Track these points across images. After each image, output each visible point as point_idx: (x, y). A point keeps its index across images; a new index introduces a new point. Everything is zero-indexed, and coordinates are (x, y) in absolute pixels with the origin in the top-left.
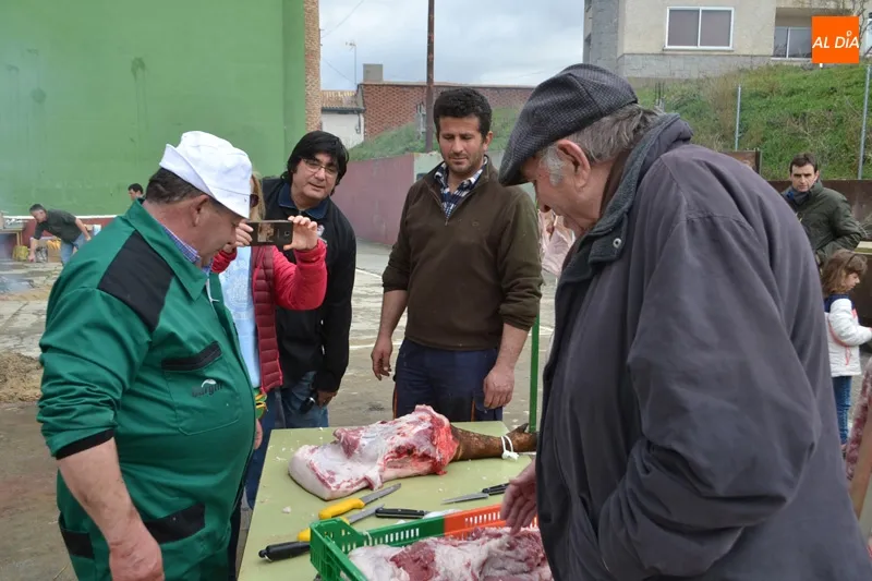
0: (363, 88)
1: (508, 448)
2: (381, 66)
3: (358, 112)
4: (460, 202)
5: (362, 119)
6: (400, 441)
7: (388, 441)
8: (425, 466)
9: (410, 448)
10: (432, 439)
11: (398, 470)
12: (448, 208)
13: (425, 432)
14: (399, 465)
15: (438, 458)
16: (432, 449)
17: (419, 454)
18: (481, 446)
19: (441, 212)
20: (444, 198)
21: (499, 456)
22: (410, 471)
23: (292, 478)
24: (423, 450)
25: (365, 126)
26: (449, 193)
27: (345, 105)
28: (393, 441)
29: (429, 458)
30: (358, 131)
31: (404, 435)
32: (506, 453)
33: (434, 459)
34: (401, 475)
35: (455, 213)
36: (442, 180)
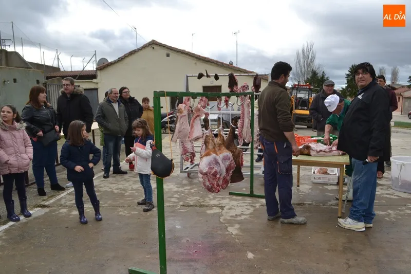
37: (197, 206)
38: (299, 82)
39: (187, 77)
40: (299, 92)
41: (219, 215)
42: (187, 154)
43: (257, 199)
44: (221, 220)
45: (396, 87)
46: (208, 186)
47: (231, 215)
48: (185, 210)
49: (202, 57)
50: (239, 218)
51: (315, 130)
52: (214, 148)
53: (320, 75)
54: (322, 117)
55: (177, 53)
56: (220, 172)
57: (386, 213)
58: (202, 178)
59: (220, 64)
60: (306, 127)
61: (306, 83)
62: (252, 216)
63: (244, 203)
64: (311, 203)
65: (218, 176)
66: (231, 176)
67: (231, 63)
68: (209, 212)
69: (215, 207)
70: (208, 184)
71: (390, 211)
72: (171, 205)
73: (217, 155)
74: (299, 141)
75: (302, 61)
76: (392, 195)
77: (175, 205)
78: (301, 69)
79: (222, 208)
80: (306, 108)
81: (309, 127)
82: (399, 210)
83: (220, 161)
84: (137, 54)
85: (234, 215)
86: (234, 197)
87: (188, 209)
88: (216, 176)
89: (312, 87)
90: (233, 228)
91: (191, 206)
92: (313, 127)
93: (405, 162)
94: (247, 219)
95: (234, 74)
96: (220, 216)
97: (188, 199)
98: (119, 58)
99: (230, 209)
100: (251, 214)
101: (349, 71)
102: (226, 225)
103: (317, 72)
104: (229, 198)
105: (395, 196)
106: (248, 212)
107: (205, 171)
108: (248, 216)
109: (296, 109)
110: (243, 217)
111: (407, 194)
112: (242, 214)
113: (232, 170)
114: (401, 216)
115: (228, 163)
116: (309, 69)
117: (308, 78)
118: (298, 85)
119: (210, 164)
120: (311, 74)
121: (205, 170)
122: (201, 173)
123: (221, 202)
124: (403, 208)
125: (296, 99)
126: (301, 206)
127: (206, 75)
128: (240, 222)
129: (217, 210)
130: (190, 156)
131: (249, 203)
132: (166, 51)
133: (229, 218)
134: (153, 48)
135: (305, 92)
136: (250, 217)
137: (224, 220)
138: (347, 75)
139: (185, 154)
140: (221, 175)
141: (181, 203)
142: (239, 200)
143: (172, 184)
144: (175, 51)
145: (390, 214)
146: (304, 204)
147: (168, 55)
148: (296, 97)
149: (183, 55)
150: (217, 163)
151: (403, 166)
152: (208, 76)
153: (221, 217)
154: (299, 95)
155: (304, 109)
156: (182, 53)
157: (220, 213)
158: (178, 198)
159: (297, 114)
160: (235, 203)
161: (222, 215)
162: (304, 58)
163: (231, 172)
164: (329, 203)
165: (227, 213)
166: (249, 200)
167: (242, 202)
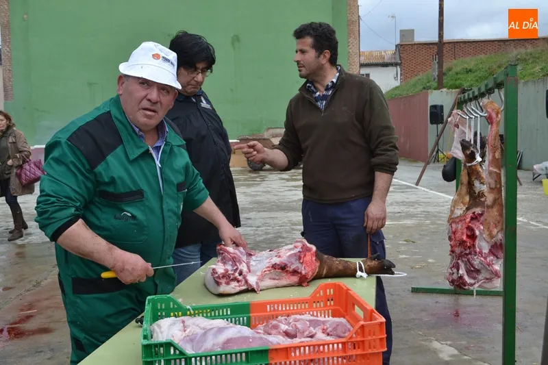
0: (400, 47)
1: (361, 270)
2: (413, 30)
3: (396, 65)
4: (329, 98)
5: (399, 69)
6: (276, 260)
7: (268, 261)
8: (295, 279)
9: (283, 265)
10: (300, 258)
11: (276, 281)
12: (322, 104)
13: (295, 254)
14: (277, 278)
15: (303, 272)
16: (300, 265)
17: (291, 270)
18: (340, 267)
19: (318, 108)
20: (317, 99)
21: (353, 275)
22: (284, 282)
23: (207, 289)
24: (293, 267)
25: (401, 74)
26: (319, 95)
27: (387, 60)
28: (272, 260)
29: (298, 273)
30: (396, 78)
31: (280, 257)
32: (359, 273)
33: (301, 273)
34: (278, 285)
35: (327, 106)
36: (313, 88)
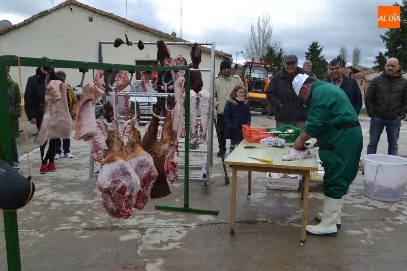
37: (106, 229)
38: (253, 59)
39: (100, 43)
40: (253, 71)
41: (135, 244)
42: (99, 152)
43: (194, 215)
44: (139, 252)
45: (358, 69)
46: (112, 209)
47: (153, 242)
48: (88, 236)
49: (135, 23)
50: (165, 248)
51: (271, 117)
52: (121, 150)
53: (277, 52)
54: (282, 103)
55: (103, 17)
56: (130, 187)
57: (360, 232)
58: (102, 196)
59: (157, 33)
60: (261, 113)
61: (261, 61)
62: (184, 243)
63: (175, 222)
64: (264, 219)
65: (127, 193)
66: (152, 189)
67: (174, 34)
68: (123, 238)
69: (132, 231)
70: (111, 205)
71: (367, 230)
72: (68, 228)
73: (126, 160)
74: (251, 134)
75: (257, 35)
76: (366, 205)
77: (75, 227)
78: (256, 45)
79: (142, 231)
80: (260, 90)
81: (264, 114)
82: (377, 228)
83: (131, 170)
84: (49, 17)
85: (158, 242)
86: (162, 213)
87: (94, 233)
88: (124, 194)
89: (268, 66)
90: (154, 264)
91: (98, 229)
92: (269, 114)
93: (382, 163)
94: (176, 249)
95: (165, 43)
96: (138, 245)
97: (96, 218)
98: (25, 21)
99: (154, 232)
100: (182, 240)
101: (309, 50)
102: (145, 260)
103: (273, 49)
104: (155, 214)
105: (370, 206)
106: (179, 237)
107: (105, 187)
108: (178, 243)
109: (249, 91)
110: (171, 245)
111: (383, 203)
112: (170, 241)
113: (154, 181)
114: (380, 237)
115: (145, 171)
116: (265, 46)
117: (263, 56)
118: (252, 63)
119: (114, 175)
120: (266, 52)
121: (107, 184)
122: (101, 189)
123: (142, 221)
124: (381, 224)
125: (250, 80)
126: (252, 225)
127: (125, 42)
128: (165, 255)
129: (134, 235)
130: (103, 154)
131: (182, 222)
132: (87, 15)
133: (150, 248)
134: (71, 9)
135: (260, 72)
136: (181, 245)
137: (144, 251)
138: (307, 53)
139: (96, 151)
140: (132, 191)
141: (84, 225)
142: (169, 217)
143: (78, 194)
144: (100, 14)
145: (366, 234)
146: (257, 222)
147: (91, 20)
148: (250, 77)
149: (111, 20)
150: (126, 173)
151: (380, 168)
152: (129, 43)
153: (139, 247)
154: (253, 75)
155: (258, 92)
156: (109, 17)
157: (138, 239)
158: (80, 216)
159: (250, 98)
160: (161, 222)
161: (141, 243)
162: (259, 32)
163: (151, 184)
164: (289, 219)
165: (148, 239)
166: (182, 217)
167: (172, 220)
